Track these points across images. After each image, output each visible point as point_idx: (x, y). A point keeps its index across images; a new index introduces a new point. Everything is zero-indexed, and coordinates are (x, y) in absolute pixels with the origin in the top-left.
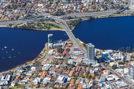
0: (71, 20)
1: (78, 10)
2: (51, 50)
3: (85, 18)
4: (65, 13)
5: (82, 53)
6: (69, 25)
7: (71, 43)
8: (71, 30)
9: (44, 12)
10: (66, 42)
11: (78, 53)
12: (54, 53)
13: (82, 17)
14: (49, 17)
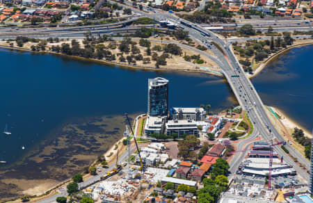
0: (252, 38)
1: (282, 9)
2: (154, 145)
3: (307, 36)
4: (230, 14)
5: (288, 171)
6: (242, 56)
7: (242, 124)
8: (250, 76)
9: (156, 7)
10: (221, 117)
11: (267, 166)
12: (164, 157)
13: (296, 33)
14: (172, 24)
